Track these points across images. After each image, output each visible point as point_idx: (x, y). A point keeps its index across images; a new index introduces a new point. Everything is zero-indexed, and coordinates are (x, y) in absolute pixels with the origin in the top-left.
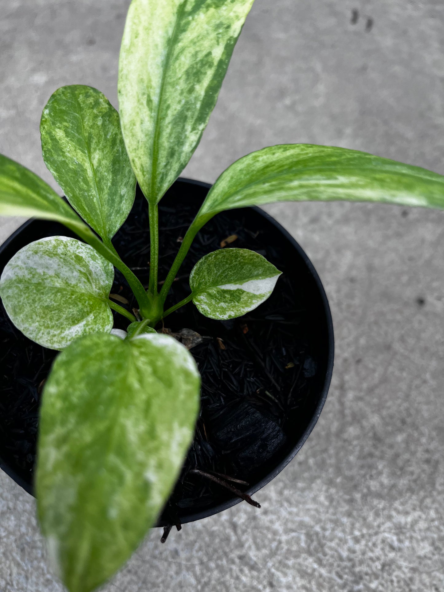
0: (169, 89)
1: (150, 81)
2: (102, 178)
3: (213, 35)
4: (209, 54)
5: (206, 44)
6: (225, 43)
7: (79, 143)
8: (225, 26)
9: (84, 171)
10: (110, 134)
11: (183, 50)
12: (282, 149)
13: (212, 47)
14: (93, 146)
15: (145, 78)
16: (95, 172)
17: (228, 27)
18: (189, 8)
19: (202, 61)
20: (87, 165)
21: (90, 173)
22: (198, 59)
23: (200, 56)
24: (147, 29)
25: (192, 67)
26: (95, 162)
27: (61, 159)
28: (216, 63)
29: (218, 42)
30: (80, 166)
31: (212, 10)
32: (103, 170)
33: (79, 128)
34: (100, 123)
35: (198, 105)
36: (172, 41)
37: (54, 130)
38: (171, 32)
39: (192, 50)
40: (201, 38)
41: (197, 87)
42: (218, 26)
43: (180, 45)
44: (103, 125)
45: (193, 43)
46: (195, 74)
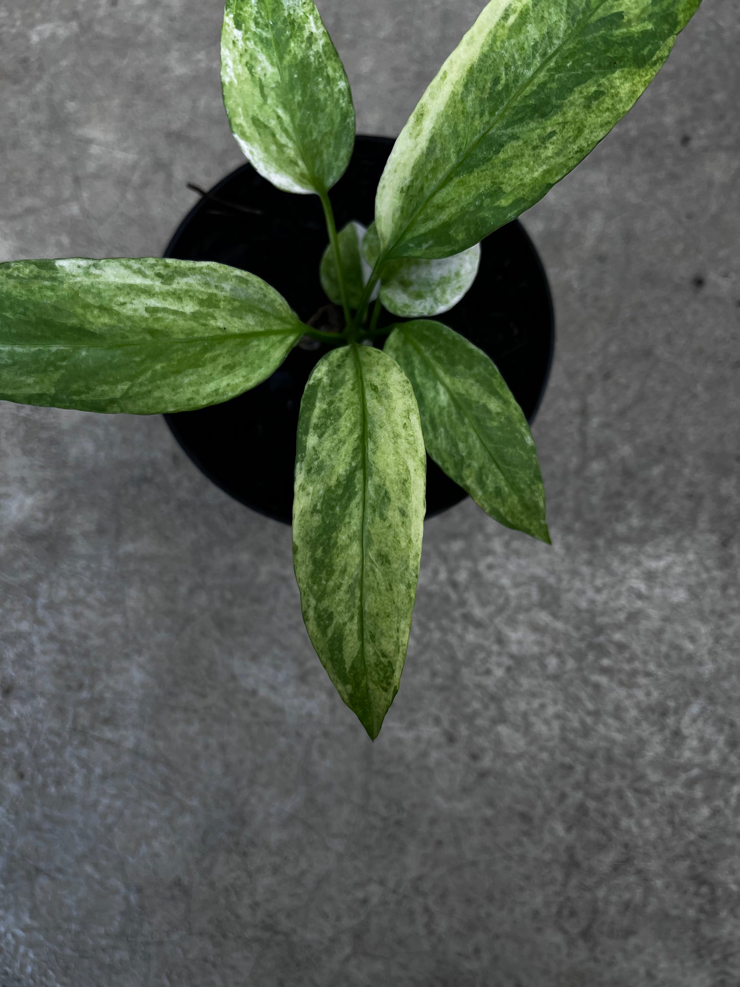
0: (356, 399)
1: (380, 401)
2: (426, 375)
3: (323, 455)
4: (320, 436)
5: (327, 445)
6: (307, 452)
7: (469, 404)
8: (313, 471)
9: (446, 371)
10: (443, 435)
11: (351, 432)
12: (220, 391)
13: (320, 444)
14: (453, 409)
15: (385, 401)
16: (436, 378)
17: (309, 471)
18: (359, 475)
19: (327, 427)
20: (447, 380)
21: (441, 373)
22: (332, 427)
23: (330, 431)
24: (396, 436)
25: (336, 420)
26: (442, 389)
27: (476, 370)
28: (311, 430)
29: (316, 451)
30: (453, 375)
31: (333, 482)
32: (429, 384)
33: (479, 424)
34: (461, 446)
35: (319, 395)
36: (365, 436)
37: (502, 409)
38: (370, 445)
39: (342, 434)
40: (336, 449)
41: (325, 406)
42: (321, 468)
43: (356, 436)
44: (455, 445)
45: (342, 442)
46: (332, 416)
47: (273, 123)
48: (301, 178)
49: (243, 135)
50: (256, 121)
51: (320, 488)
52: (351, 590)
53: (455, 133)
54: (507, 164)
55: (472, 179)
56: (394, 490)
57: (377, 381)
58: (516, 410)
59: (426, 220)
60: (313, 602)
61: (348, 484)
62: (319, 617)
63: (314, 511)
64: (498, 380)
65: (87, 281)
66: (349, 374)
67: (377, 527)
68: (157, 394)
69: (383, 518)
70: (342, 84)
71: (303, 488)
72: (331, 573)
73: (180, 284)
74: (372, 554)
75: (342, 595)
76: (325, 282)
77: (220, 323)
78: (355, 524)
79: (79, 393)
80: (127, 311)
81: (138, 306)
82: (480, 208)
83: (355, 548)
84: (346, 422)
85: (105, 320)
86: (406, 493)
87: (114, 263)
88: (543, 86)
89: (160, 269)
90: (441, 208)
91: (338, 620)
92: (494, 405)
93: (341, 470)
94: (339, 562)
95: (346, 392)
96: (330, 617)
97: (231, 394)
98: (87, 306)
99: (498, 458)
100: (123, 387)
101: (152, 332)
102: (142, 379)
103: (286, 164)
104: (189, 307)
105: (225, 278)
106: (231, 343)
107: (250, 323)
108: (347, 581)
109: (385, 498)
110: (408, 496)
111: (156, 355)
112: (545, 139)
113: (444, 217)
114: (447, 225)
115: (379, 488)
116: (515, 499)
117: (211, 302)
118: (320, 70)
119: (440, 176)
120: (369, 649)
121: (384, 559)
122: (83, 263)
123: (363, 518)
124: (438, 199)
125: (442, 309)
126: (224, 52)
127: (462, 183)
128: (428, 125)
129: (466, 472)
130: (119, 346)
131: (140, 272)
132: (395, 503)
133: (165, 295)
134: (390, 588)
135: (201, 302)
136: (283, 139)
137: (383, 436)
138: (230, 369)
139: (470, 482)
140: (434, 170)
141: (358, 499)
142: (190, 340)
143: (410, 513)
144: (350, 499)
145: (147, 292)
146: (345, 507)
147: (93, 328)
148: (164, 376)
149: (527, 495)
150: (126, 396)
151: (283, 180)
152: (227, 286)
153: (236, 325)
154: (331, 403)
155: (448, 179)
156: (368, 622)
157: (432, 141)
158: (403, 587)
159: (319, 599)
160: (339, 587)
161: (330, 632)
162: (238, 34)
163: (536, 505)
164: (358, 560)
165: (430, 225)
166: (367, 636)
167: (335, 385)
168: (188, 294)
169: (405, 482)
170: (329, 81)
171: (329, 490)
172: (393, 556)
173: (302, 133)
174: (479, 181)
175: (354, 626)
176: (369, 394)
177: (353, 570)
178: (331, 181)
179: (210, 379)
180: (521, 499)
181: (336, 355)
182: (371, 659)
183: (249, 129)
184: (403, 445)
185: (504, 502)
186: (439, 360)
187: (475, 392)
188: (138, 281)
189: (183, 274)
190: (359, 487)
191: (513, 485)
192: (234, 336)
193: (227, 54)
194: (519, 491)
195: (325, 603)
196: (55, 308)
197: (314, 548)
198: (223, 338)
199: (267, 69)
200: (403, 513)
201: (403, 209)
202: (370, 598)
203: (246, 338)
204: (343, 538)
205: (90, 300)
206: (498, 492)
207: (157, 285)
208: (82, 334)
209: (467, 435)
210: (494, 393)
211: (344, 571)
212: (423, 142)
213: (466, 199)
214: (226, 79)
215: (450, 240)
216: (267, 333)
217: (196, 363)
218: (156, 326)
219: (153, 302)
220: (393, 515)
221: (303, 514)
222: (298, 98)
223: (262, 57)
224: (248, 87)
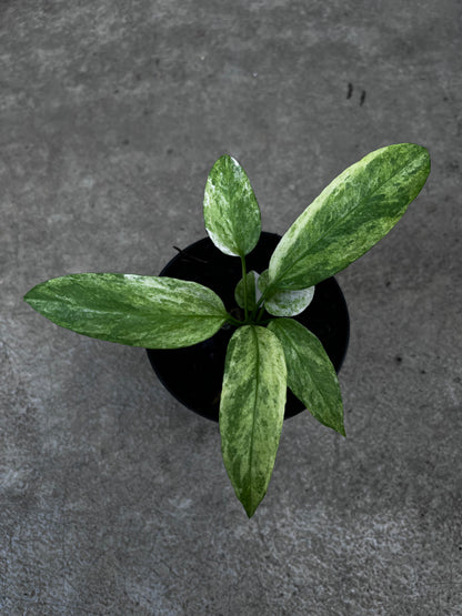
0: (254, 347)
1: (266, 350)
2: (286, 344)
3: (237, 371)
4: (237, 362)
5: (240, 366)
6: (230, 369)
7: (307, 359)
8: (232, 378)
9: (296, 343)
11: (251, 362)
13: (236, 366)
14: (299, 362)
15: (268, 350)
16: (291, 346)
17: (230, 378)
18: (255, 381)
19: (240, 358)
20: (296, 347)
21: (293, 343)
23: (241, 360)
24: (273, 365)
25: (244, 356)
26: (293, 351)
27: (311, 343)
28: (232, 359)
29: (234, 368)
30: (299, 345)
31: (242, 383)
32: (287, 348)
33: (311, 370)
34: (302, 380)
35: (237, 344)
37: (323, 363)
38: (261, 368)
39: (247, 362)
40: (244, 369)
41: (239, 349)
42: (236, 377)
43: (254, 364)
44: (300, 380)
45: (246, 365)
46: (242, 354)
47: (224, 225)
48: (233, 250)
49: (210, 229)
50: (216, 224)
51: (235, 386)
52: (247, 438)
53: (309, 237)
54: (331, 252)
55: (315, 257)
56: (271, 390)
57: (264, 341)
58: (330, 365)
59: (292, 272)
60: (227, 443)
61: (249, 385)
62: (229, 451)
63: (231, 397)
64: (321, 349)
65: (136, 285)
66: (251, 336)
67: (262, 407)
68: (159, 339)
69: (265, 403)
70: (257, 211)
71: (227, 385)
72: (237, 429)
73: (178, 290)
74: (258, 421)
75: (242, 440)
76: (237, 297)
77: (193, 310)
78: (252, 404)
79: (122, 335)
80: (152, 300)
81: (157, 298)
82: (318, 269)
83: (250, 417)
84: (249, 357)
85: (142, 303)
86: (277, 391)
87: (150, 278)
88: (348, 221)
89: (170, 283)
90: (299, 268)
91: (239, 453)
92: (319, 361)
93: (246, 378)
94: (242, 423)
95: (250, 343)
96: (235, 451)
97: (193, 343)
98: (134, 296)
99: (320, 388)
100: (143, 334)
101: (162, 310)
102: (154, 331)
103: (227, 242)
104: (180, 301)
105: (198, 290)
106: (196, 319)
107: (205, 311)
108: (245, 433)
109: (267, 393)
110: (278, 393)
111: (162, 321)
112: (349, 243)
113: (300, 272)
114: (302, 276)
115: (264, 388)
116: (328, 409)
117: (190, 299)
118: (248, 205)
119: (300, 254)
120: (253, 469)
121: (265, 423)
122: (137, 276)
123: (256, 403)
124: (298, 264)
125: (295, 314)
126: (206, 193)
127: (310, 258)
128: (297, 233)
129: (304, 394)
130: (145, 315)
131: (161, 283)
132: (272, 396)
133: (170, 294)
134: (266, 439)
135: (186, 299)
136: (228, 232)
137: (267, 365)
138: (194, 331)
139: (306, 399)
140: (298, 251)
141: (253, 393)
142: (178, 316)
143: (279, 401)
144: (250, 392)
145: (163, 292)
146: (247, 396)
147: (135, 306)
148: (164, 331)
149: (334, 408)
150: (144, 339)
151: (225, 249)
152: (198, 293)
153: (200, 311)
154: (242, 348)
155: (304, 256)
156: (254, 455)
157: (298, 239)
158: (273, 439)
159: (230, 442)
160: (241, 436)
161: (234, 459)
162: (213, 187)
163: (339, 414)
164: (251, 423)
165: (294, 275)
166: (253, 463)
167: (244, 341)
168: (181, 295)
169: (277, 386)
170: (251, 209)
171: (239, 387)
172: (269, 422)
173: (237, 230)
174: (318, 258)
175: (247, 457)
176: (260, 345)
177: (249, 428)
178: (247, 252)
179: (184, 335)
180: (331, 410)
181: (244, 328)
182: (254, 475)
183: (213, 227)
184: (276, 369)
185: (322, 411)
186: (293, 337)
187: (310, 354)
188: (160, 287)
189: (180, 286)
190: (254, 387)
191: (327, 402)
192: (198, 316)
193: (207, 195)
194: (330, 406)
195: (234, 444)
196: (120, 295)
197: (230, 416)
198: (193, 316)
199: (224, 202)
200: (275, 402)
201: (282, 267)
202: (256, 443)
203: (203, 317)
204: (245, 411)
205: (136, 293)
206: (320, 406)
207: (168, 289)
208: (130, 308)
209: (305, 375)
210: (320, 355)
211: (244, 428)
212: (294, 240)
213: (311, 265)
214: (205, 205)
215: (303, 283)
216: (213, 316)
217: (179, 327)
218: (165, 308)
219: (165, 297)
220: (270, 402)
221: (226, 398)
222: (237, 216)
223: (223, 198)
224: (215, 209)
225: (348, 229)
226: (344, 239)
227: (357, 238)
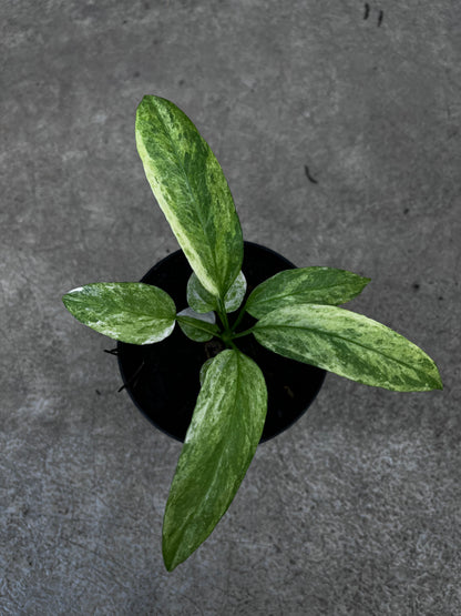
0: (292, 331)
1: (298, 320)
3: (318, 353)
4: (308, 351)
5: (313, 349)
6: (314, 360)
8: (325, 360)
9: (280, 293)
11: (311, 337)
13: (311, 352)
15: (298, 318)
18: (335, 339)
19: (304, 347)
22: (305, 345)
23: (307, 346)
25: (301, 342)
28: (303, 355)
29: (314, 356)
31: (334, 352)
36: (315, 331)
38: (322, 329)
39: (310, 341)
40: (317, 346)
41: (292, 346)
42: (325, 356)
43: (314, 335)
45: (314, 342)
46: (298, 344)
50: (140, 332)
51: (335, 359)
52: (388, 363)
53: (200, 241)
54: (220, 226)
55: (219, 243)
56: (349, 326)
60: (387, 383)
61: (338, 346)
62: (395, 383)
63: (345, 366)
66: (275, 332)
67: (364, 340)
68: (255, 424)
69: (360, 335)
71: (332, 367)
72: (378, 370)
74: (375, 347)
75: (388, 368)
77: (232, 381)
78: (358, 349)
82: (231, 245)
83: (370, 353)
84: (304, 338)
85: (217, 432)
86: (352, 321)
90: (222, 262)
91: (399, 374)
93: (329, 347)
94: (374, 363)
95: (286, 335)
96: (397, 377)
100: (247, 440)
102: (247, 428)
104: (223, 391)
105: (215, 369)
107: (234, 369)
108: (383, 363)
109: (351, 331)
110: (354, 321)
112: (219, 206)
113: (226, 262)
114: (230, 262)
115: (345, 332)
116: (348, 285)
117: (222, 381)
118: (131, 293)
119: (211, 256)
120: (416, 366)
121: (379, 342)
122: (190, 430)
123: (358, 344)
124: (218, 262)
127: (218, 248)
128: (193, 251)
130: (230, 432)
131: (203, 405)
132: (355, 327)
134: (394, 345)
135: (222, 385)
137: (319, 323)
140: (208, 257)
141: (347, 344)
142: (236, 397)
143: (362, 322)
144: (346, 347)
145: (212, 406)
146: (349, 351)
147: (219, 440)
149: (349, 279)
150: (251, 440)
152: (218, 370)
154: (290, 343)
155: (214, 253)
156: (405, 361)
157: (198, 252)
158: (395, 339)
159: (387, 379)
160: (385, 368)
161: (403, 380)
164: (376, 354)
165: (225, 270)
166: (410, 364)
167: (280, 339)
168: (217, 388)
170: (136, 291)
171: (337, 356)
172: (379, 337)
174: (221, 240)
177: (380, 358)
183: (142, 336)
184: (328, 314)
188: (206, 408)
190: (341, 341)
195: (390, 377)
196: (205, 453)
197: (364, 373)
198: (238, 383)
199: (121, 316)
200: (362, 325)
202: (395, 355)
203: (240, 373)
204: (363, 357)
205: (206, 435)
207: (210, 400)
208: (219, 447)
211: (378, 362)
212: (197, 256)
213: (225, 250)
218: (227, 409)
219: (217, 406)
220: (361, 330)
223: (115, 316)
224: (124, 329)
225: (206, 202)
226: (213, 209)
227: (217, 196)
